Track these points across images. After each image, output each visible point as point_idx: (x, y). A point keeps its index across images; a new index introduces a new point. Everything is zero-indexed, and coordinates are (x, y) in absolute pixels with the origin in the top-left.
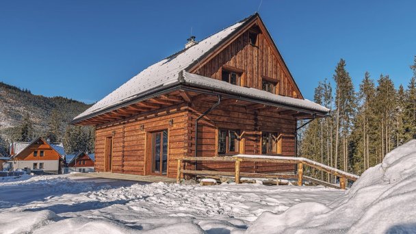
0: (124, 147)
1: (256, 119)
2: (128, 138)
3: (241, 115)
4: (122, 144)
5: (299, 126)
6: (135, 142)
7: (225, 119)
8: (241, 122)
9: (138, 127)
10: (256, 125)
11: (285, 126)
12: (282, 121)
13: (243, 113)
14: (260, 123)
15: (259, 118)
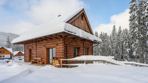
0: (36, 53)
1: (83, 44)
2: (38, 50)
3: (80, 43)
4: (36, 52)
5: (93, 46)
6: (41, 52)
7: (75, 44)
8: (80, 45)
9: (42, 46)
10: (83, 46)
11: (90, 46)
12: (90, 45)
13: (80, 42)
14: (84, 45)
15: (84, 44)
